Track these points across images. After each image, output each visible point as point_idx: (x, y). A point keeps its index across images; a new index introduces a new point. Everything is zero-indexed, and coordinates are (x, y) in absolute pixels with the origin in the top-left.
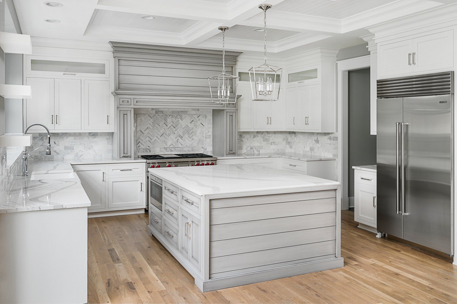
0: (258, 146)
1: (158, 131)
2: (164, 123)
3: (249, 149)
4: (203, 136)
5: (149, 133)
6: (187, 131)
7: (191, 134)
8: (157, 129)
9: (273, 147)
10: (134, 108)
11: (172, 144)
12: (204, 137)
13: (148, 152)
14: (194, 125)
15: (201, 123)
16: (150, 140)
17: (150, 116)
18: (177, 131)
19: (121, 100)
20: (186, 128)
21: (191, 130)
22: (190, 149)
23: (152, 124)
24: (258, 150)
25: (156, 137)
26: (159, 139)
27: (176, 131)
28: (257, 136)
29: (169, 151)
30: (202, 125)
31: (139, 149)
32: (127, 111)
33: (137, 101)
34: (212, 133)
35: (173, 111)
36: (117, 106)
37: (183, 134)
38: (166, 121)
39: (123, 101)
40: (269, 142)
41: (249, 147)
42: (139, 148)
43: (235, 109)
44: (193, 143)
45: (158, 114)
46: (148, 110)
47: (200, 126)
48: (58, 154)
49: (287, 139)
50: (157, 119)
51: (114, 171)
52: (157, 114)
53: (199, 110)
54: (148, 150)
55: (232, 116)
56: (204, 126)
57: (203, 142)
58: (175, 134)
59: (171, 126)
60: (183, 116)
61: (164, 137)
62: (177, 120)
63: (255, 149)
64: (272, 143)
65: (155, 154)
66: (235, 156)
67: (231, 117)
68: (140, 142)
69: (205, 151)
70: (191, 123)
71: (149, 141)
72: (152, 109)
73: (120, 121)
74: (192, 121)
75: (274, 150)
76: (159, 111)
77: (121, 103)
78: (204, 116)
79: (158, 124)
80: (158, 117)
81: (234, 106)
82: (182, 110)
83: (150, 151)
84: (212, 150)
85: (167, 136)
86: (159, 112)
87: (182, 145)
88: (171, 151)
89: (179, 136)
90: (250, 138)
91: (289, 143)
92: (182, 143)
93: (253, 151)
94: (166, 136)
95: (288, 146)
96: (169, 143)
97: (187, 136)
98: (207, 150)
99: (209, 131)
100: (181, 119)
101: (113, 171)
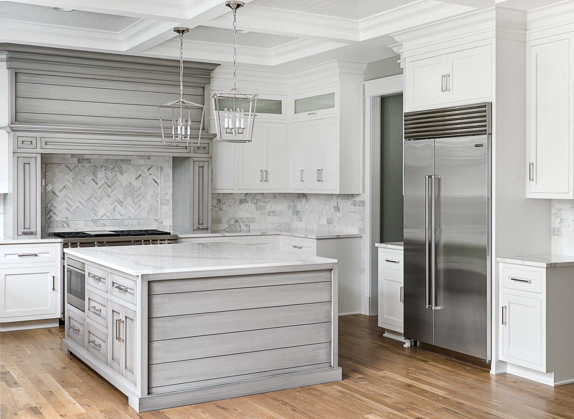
0: (247, 218)
1: (82, 192)
2: (92, 179)
3: (233, 223)
4: (157, 201)
5: (66, 195)
6: (130, 192)
7: (137, 197)
8: (80, 190)
9: (271, 219)
10: (41, 154)
11: (105, 215)
12: (158, 203)
13: (65, 227)
14: (142, 183)
15: (154, 180)
16: (68, 207)
17: (68, 168)
18: (114, 193)
19: (20, 139)
20: (128, 187)
21: (137, 191)
22: (135, 222)
23: (71, 180)
24: (247, 225)
25: (79, 202)
26: (83, 205)
27: (112, 192)
28: (245, 201)
29: (100, 225)
30: (156, 182)
31: (51, 222)
32: (28, 159)
33: (46, 142)
34: (172, 196)
35: (106, 159)
36: (14, 150)
37: (124, 198)
38: (96, 176)
39: (23, 141)
40: (265, 211)
41: (232, 220)
42: (50, 220)
43: (207, 156)
44: (140, 212)
45: (82, 164)
46: (65, 157)
47: (153, 185)
49: (295, 207)
50: (79, 172)
51: (8, 257)
52: (80, 165)
53: (150, 159)
54: (64, 224)
55: (203, 167)
56: (158, 184)
57: (157, 211)
58: (110, 197)
59: (104, 184)
60: (124, 167)
61: (92, 202)
62: (114, 173)
63: (242, 222)
64: (271, 213)
65: (76, 230)
66: (208, 233)
67: (201, 168)
68: (51, 210)
69: (160, 225)
70: (137, 179)
71: (67, 209)
72: (73, 155)
73: (19, 174)
74: (139, 177)
75: (273, 223)
76: (84, 159)
77: (20, 145)
78: (158, 169)
79: (82, 182)
80: (82, 168)
81: (207, 151)
82: (122, 158)
83: (68, 226)
84: (172, 225)
85: (97, 200)
86: (84, 161)
87: (122, 215)
88: (103, 225)
89: (117, 201)
90: (235, 204)
91: (297, 213)
92: (122, 213)
93: (240, 225)
94: (94, 200)
95: (295, 217)
96: (101, 212)
97: (129, 200)
98: (164, 224)
99: (167, 193)
100: (120, 172)
101: (5, 257)
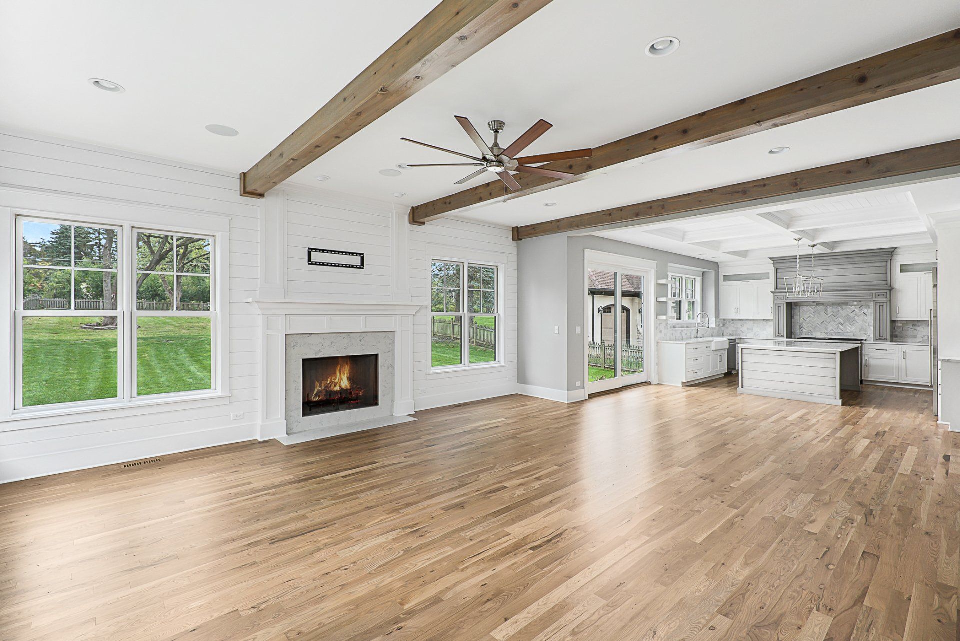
1: (819, 318)
2: (825, 312)
6: (848, 319)
7: (853, 321)
10: (787, 302)
12: (866, 325)
14: (856, 314)
18: (838, 319)
19: (778, 296)
20: (847, 316)
21: (852, 318)
22: (852, 334)
25: (817, 323)
27: (836, 319)
30: (864, 314)
32: (780, 304)
33: (788, 297)
35: (833, 303)
36: (774, 301)
37: (844, 322)
38: (827, 311)
42: (802, 331)
43: (887, 299)
46: (810, 303)
47: (862, 315)
48: (743, 332)
50: (818, 310)
52: (818, 306)
53: (861, 302)
54: (810, 333)
55: (883, 305)
56: (866, 315)
57: (866, 329)
58: (835, 321)
59: (831, 315)
60: (844, 306)
62: (838, 309)
66: (888, 342)
68: (803, 327)
69: (869, 337)
70: (852, 312)
71: (811, 327)
72: (814, 302)
73: (776, 311)
77: (776, 299)
78: (866, 307)
79: (819, 314)
80: (819, 308)
81: (885, 297)
82: (843, 302)
83: (812, 334)
85: (828, 323)
86: (820, 304)
87: (843, 331)
89: (840, 324)
92: (843, 329)
94: (826, 323)
96: (830, 328)
97: (848, 323)
100: (842, 309)
